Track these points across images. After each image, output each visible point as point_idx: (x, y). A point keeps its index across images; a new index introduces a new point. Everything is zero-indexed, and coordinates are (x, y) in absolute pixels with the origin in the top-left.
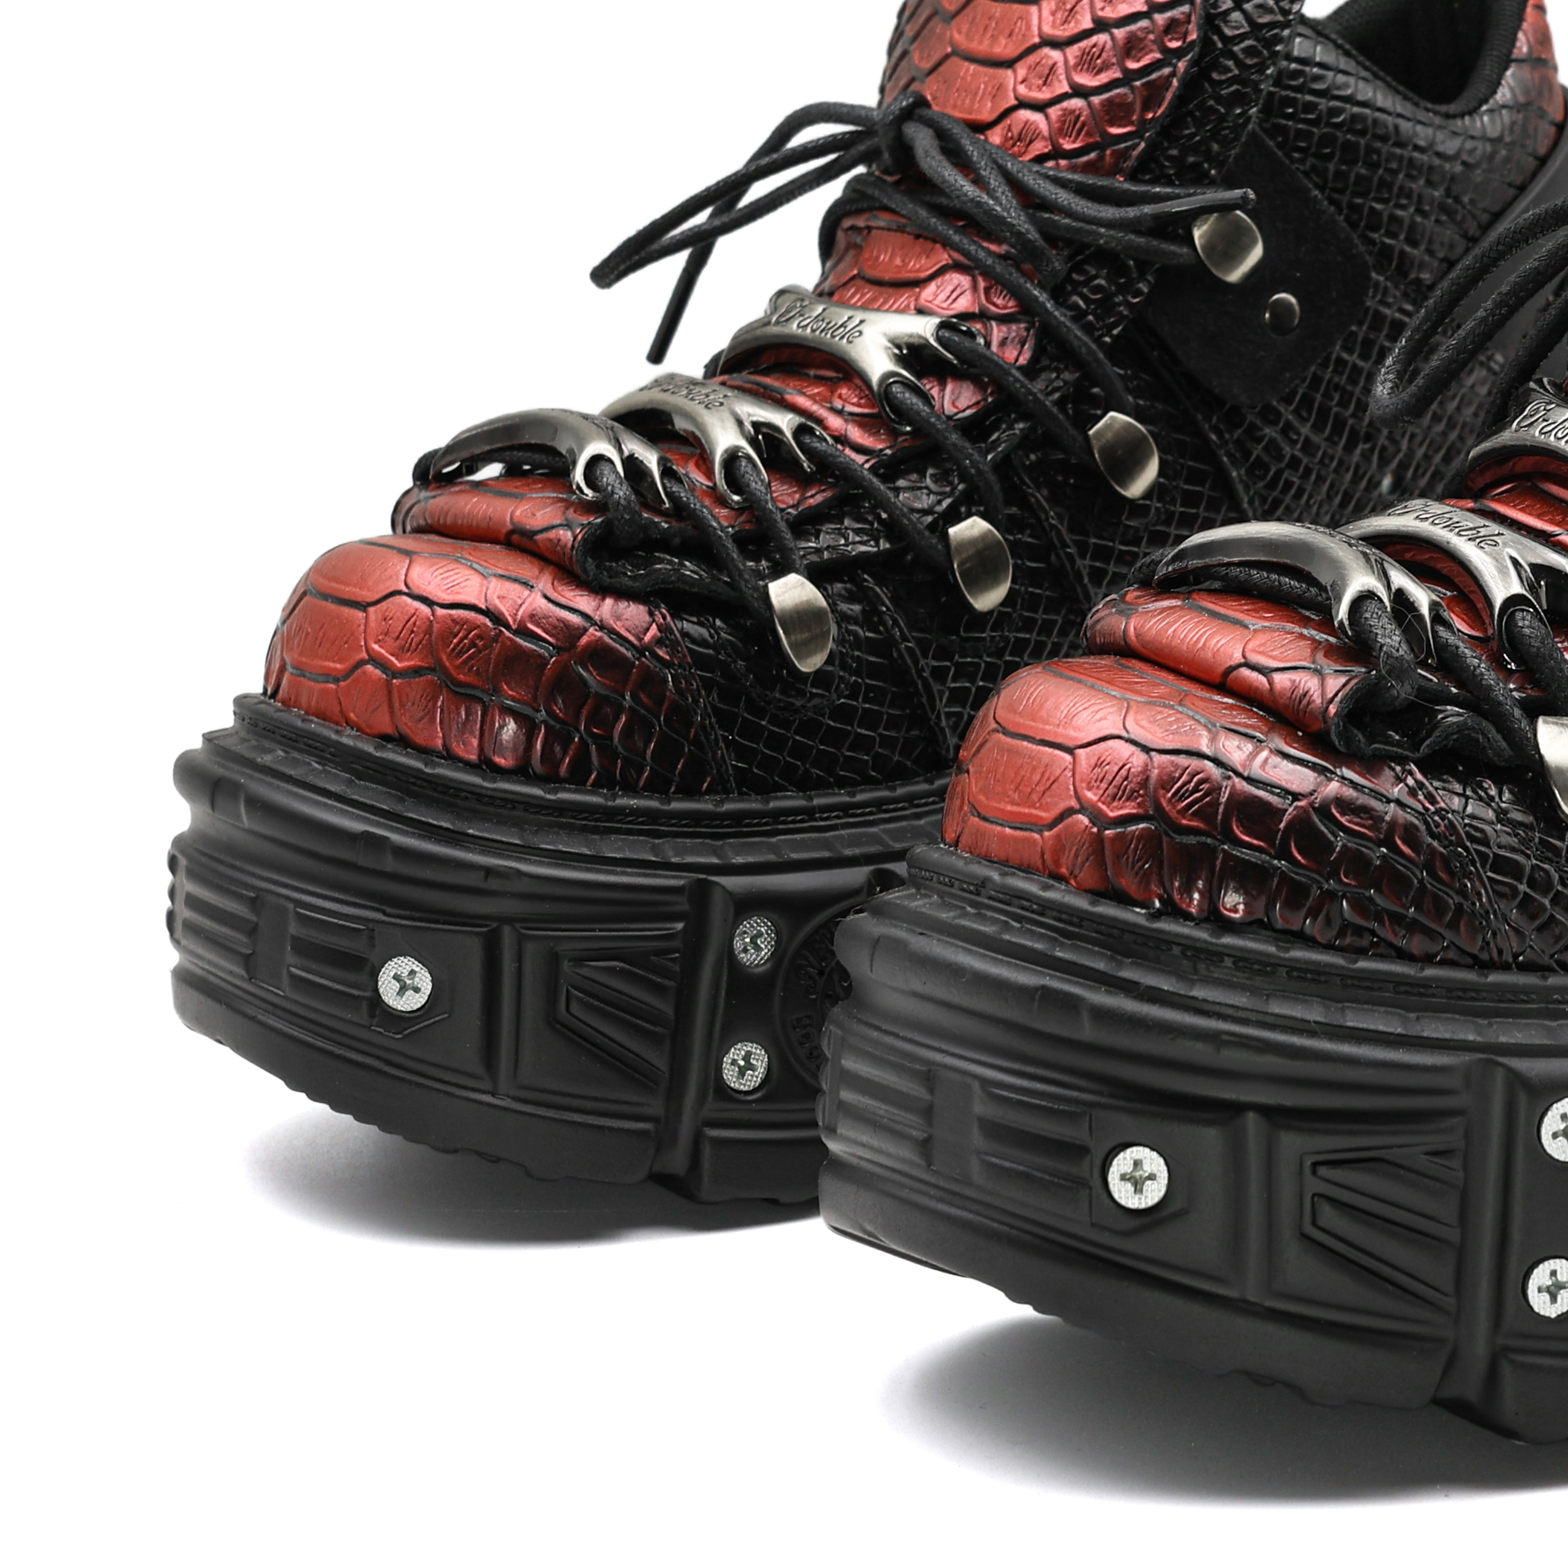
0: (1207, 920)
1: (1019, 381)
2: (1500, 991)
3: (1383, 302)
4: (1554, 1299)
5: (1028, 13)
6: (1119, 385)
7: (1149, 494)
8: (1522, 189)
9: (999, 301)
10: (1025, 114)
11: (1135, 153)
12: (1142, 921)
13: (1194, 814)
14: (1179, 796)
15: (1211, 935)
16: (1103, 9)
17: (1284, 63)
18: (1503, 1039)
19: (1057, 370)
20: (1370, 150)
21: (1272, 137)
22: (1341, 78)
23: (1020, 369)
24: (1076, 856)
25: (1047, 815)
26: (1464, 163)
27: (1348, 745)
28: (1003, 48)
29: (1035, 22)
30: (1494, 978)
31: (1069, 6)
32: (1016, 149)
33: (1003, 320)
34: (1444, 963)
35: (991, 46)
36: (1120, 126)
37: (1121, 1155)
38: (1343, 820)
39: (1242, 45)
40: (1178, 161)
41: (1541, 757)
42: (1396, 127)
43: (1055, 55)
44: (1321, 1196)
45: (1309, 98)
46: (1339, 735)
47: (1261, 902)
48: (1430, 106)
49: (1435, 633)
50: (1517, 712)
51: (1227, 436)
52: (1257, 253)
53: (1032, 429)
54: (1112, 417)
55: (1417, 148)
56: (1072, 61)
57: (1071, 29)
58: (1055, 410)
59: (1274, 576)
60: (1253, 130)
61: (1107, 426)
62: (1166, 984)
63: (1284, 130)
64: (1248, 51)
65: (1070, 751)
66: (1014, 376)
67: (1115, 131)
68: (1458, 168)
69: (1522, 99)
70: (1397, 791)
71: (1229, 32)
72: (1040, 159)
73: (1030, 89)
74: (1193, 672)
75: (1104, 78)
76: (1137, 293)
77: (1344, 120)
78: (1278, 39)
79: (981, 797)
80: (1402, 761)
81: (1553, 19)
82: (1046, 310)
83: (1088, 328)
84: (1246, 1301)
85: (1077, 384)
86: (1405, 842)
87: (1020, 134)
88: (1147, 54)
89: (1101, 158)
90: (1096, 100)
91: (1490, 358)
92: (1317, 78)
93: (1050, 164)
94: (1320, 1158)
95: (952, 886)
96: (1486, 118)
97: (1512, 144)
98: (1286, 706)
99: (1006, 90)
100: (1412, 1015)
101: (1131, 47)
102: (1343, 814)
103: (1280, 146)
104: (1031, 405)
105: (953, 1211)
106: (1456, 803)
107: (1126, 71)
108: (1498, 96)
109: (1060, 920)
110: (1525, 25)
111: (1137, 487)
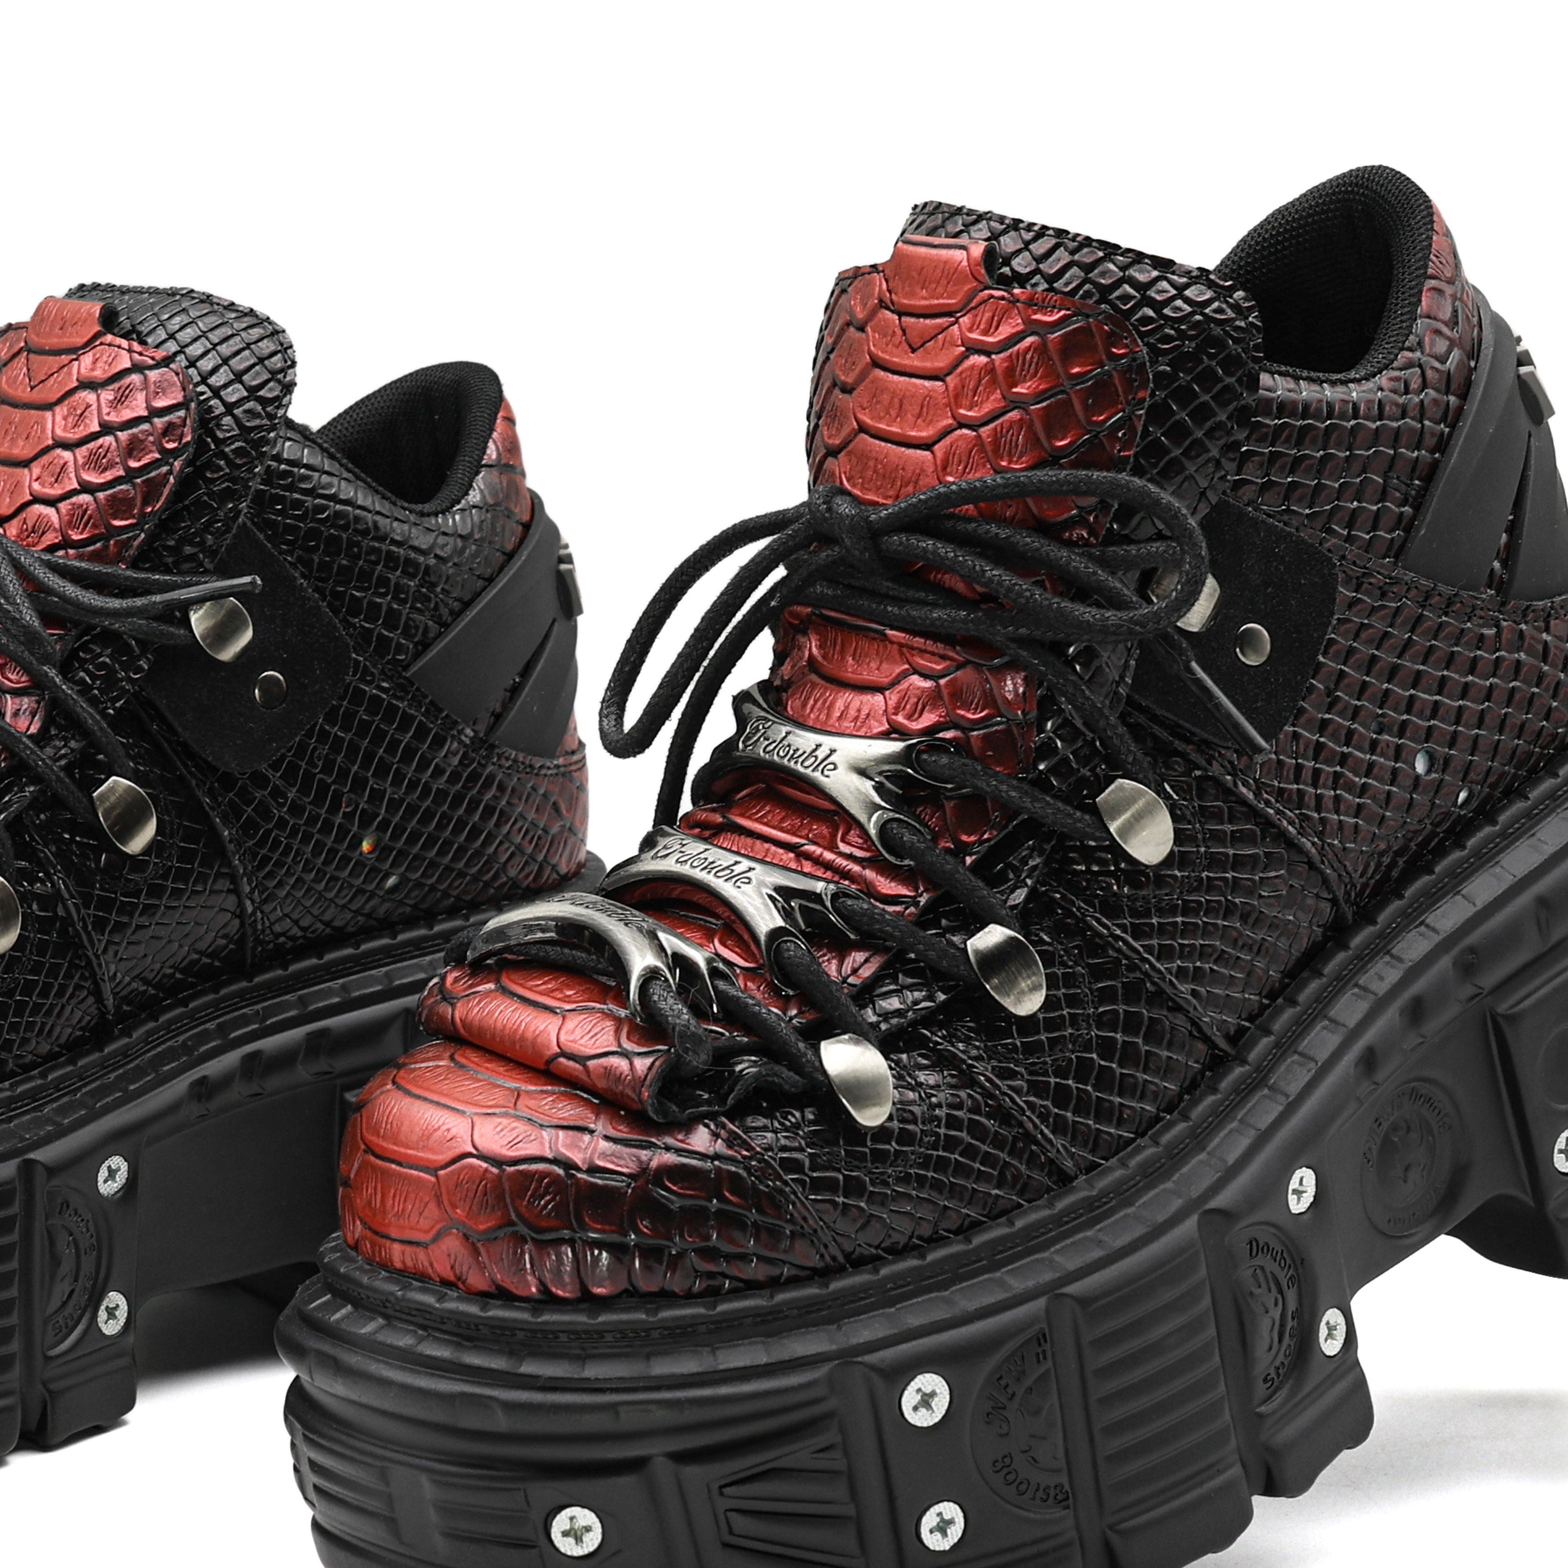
1: (30, 748)
3: (362, 679)
5: (43, 418)
6: (121, 752)
7: (148, 850)
8: (490, 580)
9: (13, 677)
10: (39, 508)
11: (136, 543)
16: (108, 414)
17: (274, 464)
19: (64, 738)
20: (351, 544)
21: (261, 530)
22: (325, 479)
23: (30, 737)
26: (436, 556)
28: (21, 450)
29: (49, 426)
31: (79, 412)
32: (30, 539)
33: (16, 693)
35: (10, 448)
36: (122, 519)
39: (233, 447)
40: (176, 550)
42: (375, 523)
43: (67, 455)
44: (732, 1511)
45: (296, 496)
48: (406, 505)
51: (220, 799)
52: (247, 636)
53: (43, 792)
54: (115, 781)
55: (394, 542)
56: (81, 461)
57: (81, 432)
58: (62, 774)
60: (244, 524)
61: (111, 789)
63: (273, 524)
64: (238, 452)
66: (24, 743)
67: (117, 523)
68: (432, 561)
69: (490, 501)
71: (220, 435)
72: (51, 549)
73: (43, 486)
75: (109, 476)
76: (139, 670)
77: (328, 516)
78: (264, 441)
81: (522, 430)
82: (55, 683)
83: (93, 702)
85: (83, 751)
87: (34, 527)
88: (147, 454)
89: (106, 547)
90: (101, 495)
91: (461, 732)
92: (304, 478)
93: (61, 553)
94: (724, 1481)
96: (457, 517)
97: (482, 539)
99: (23, 487)
101: (133, 448)
103: (268, 538)
104: (40, 770)
107: (128, 469)
108: (470, 498)
110: (495, 435)
111: (137, 844)
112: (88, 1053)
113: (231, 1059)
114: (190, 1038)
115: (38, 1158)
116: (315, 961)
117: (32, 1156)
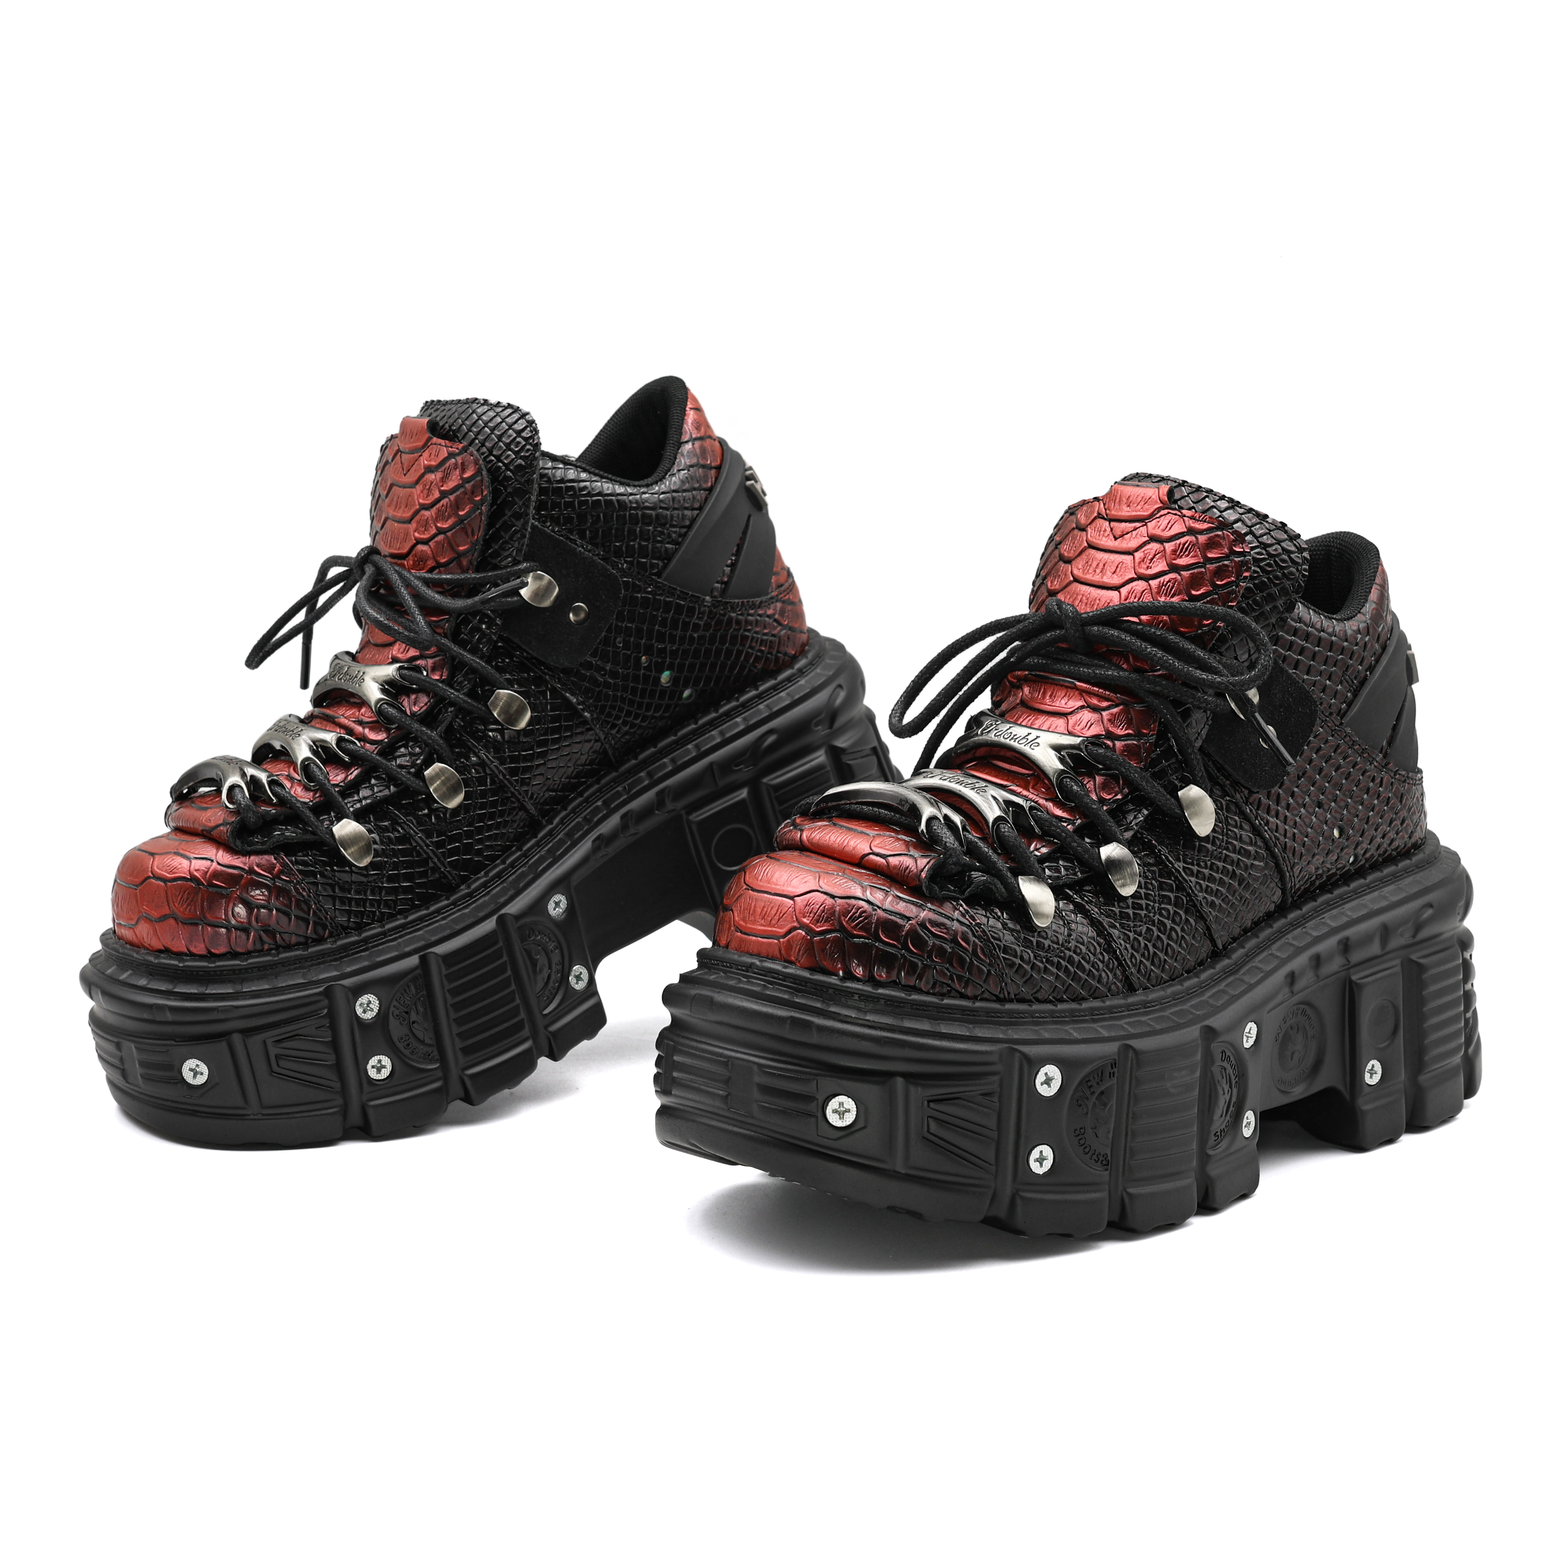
0: (868, 981)
1: (443, 689)
2: (1010, 1013)
4: (1041, 1165)
5: (413, 492)
6: (498, 676)
7: (530, 724)
8: (700, 509)
10: (420, 547)
11: (474, 558)
12: (838, 982)
13: (860, 928)
14: (852, 919)
15: (873, 988)
16: (442, 486)
18: (1015, 1037)
23: (443, 681)
24: (799, 951)
25: (782, 931)
26: (661, 507)
27: (930, 893)
28: (406, 514)
29: (416, 497)
30: (1008, 1006)
31: (428, 487)
32: (421, 566)
33: (431, 657)
34: (982, 1000)
36: (464, 545)
37: (833, 1100)
38: (933, 930)
41: (1023, 896)
43: (427, 513)
44: (931, 1117)
46: (927, 888)
47: (895, 972)
49: (964, 836)
50: (1009, 874)
51: (566, 683)
52: (556, 589)
53: (459, 709)
55: (632, 508)
56: (435, 516)
57: (431, 499)
58: (466, 698)
59: (876, 809)
61: (498, 698)
62: (853, 1014)
65: (792, 898)
66: (440, 686)
67: (461, 548)
68: (659, 511)
69: (691, 462)
70: (956, 914)
73: (420, 534)
74: (842, 858)
75: (450, 522)
76: (496, 626)
77: (589, 505)
79: (742, 923)
80: (956, 899)
82: (449, 648)
83: (475, 651)
84: (895, 1171)
86: (963, 940)
87: (420, 558)
88: (467, 506)
90: (448, 534)
91: (703, 601)
93: (436, 571)
94: (931, 1098)
95: (731, 968)
96: (671, 480)
97: (690, 487)
98: (897, 874)
99: (410, 535)
100: (971, 1026)
101: (459, 504)
102: (933, 927)
104: (452, 699)
105: (742, 1131)
106: (984, 920)
107: (459, 517)
108: (676, 465)
109: (794, 983)
110: (687, 420)
111: (523, 724)
112: (529, 840)
113: (614, 820)
114: (588, 814)
115: (508, 912)
116: (653, 749)
117: (503, 911)
